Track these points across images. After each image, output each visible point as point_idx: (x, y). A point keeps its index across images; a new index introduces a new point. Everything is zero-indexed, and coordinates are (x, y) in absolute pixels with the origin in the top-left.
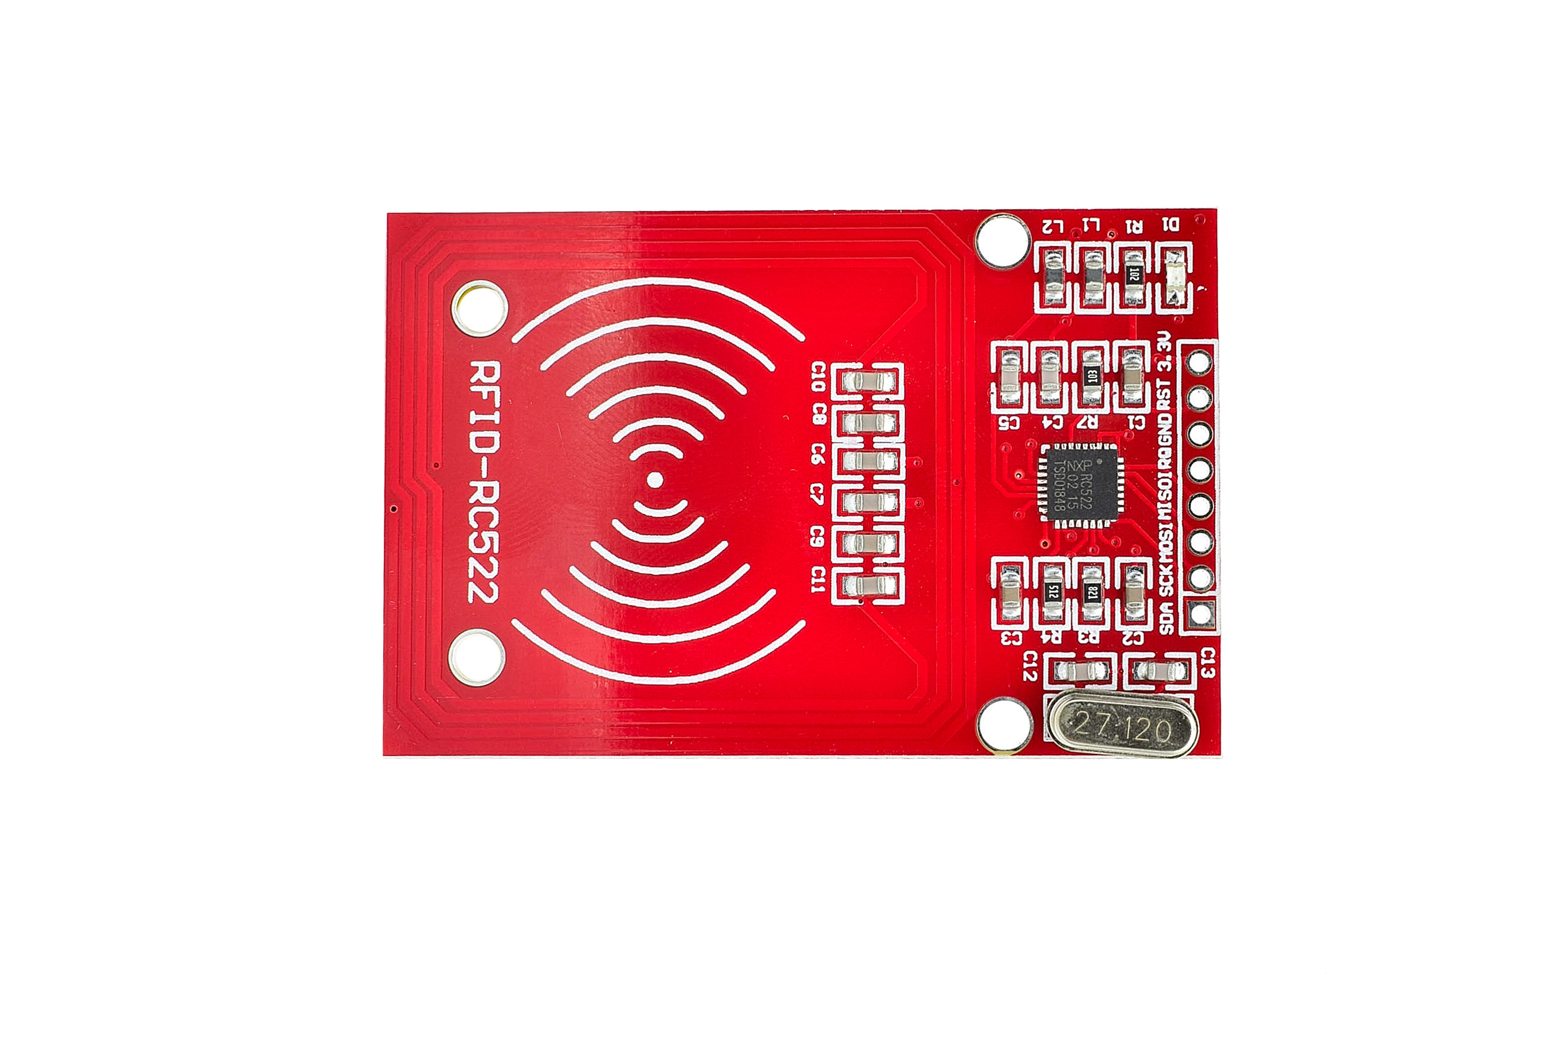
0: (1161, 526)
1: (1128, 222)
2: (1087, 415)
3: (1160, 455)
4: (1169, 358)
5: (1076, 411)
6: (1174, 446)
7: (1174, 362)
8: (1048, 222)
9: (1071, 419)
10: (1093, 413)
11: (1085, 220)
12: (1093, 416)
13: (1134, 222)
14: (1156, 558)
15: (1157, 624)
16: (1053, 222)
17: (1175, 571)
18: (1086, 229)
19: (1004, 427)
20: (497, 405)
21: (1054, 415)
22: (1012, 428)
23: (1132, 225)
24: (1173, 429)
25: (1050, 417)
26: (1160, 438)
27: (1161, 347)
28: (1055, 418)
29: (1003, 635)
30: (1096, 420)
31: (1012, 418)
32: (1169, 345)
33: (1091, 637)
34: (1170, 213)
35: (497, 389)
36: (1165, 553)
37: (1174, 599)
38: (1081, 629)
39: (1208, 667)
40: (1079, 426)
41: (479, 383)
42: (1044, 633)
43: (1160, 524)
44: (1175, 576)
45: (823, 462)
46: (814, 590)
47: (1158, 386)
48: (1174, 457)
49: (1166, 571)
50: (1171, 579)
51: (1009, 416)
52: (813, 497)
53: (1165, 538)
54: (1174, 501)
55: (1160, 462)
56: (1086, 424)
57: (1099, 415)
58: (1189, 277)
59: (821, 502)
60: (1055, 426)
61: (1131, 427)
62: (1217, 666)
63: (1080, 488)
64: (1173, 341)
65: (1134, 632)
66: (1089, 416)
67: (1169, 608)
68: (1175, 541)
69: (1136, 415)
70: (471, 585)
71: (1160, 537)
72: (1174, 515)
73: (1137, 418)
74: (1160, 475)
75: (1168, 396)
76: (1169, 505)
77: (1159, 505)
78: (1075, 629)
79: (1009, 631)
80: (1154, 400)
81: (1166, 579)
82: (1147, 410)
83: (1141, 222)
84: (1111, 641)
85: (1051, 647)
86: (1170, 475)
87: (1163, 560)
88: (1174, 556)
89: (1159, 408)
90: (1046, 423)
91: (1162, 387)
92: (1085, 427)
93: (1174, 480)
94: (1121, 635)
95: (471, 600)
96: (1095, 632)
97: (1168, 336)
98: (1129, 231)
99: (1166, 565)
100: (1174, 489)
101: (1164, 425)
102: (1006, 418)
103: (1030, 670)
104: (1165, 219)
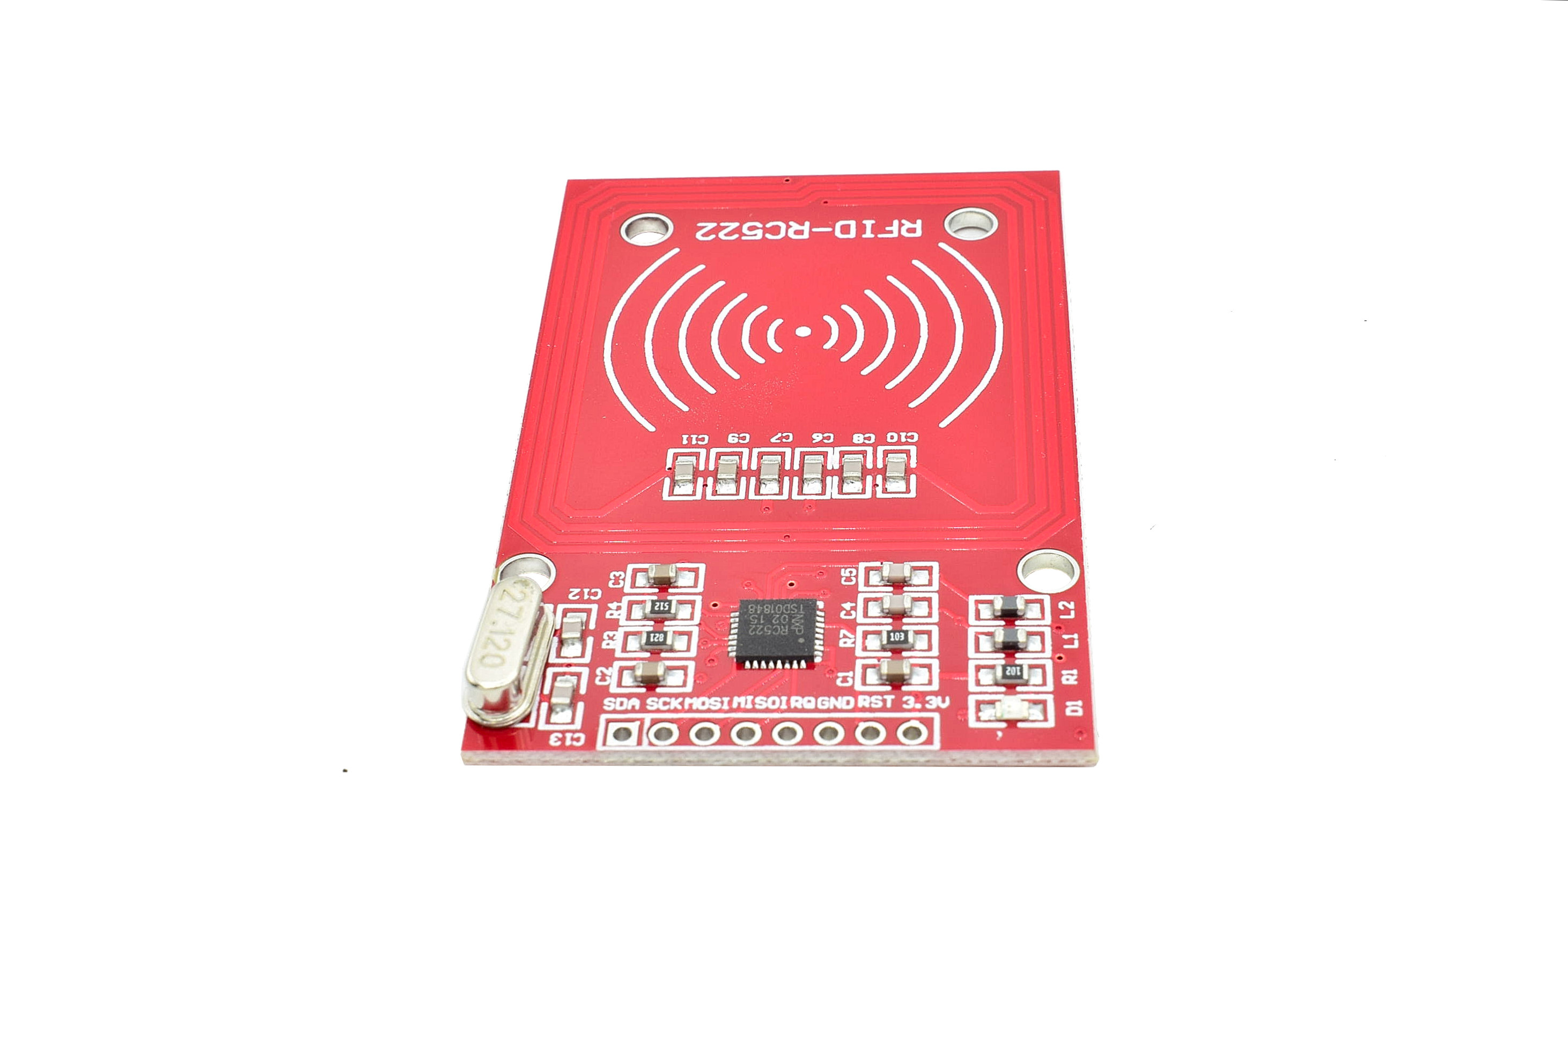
0: (726, 700)
1: (1075, 672)
2: (855, 638)
3: (807, 699)
4: (919, 706)
5: (860, 630)
6: (816, 710)
7: (913, 710)
8: (1072, 606)
9: (852, 626)
10: (857, 643)
11: (1076, 636)
12: (854, 643)
13: (1075, 677)
14: (691, 695)
15: (615, 696)
16: (1072, 610)
17: (675, 711)
18: (1066, 637)
19: (845, 573)
20: (880, 236)
21: (856, 611)
22: (843, 579)
23: (1072, 675)
24: (835, 710)
25: (854, 608)
26: (826, 698)
27: (931, 700)
28: (853, 612)
29: (622, 573)
30: (849, 645)
31: (854, 579)
32: (934, 707)
33: (610, 641)
34: (1088, 707)
35: (895, 235)
36: (697, 703)
37: (643, 709)
38: (619, 635)
39: (563, 740)
40: (843, 632)
41: (901, 225)
42: (619, 604)
43: (728, 699)
44: (669, 711)
45: (814, 442)
46: (685, 437)
47: (885, 697)
48: (803, 710)
49: (675, 703)
50: (666, 708)
51: (856, 576)
52: (780, 435)
53: (713, 702)
54: (754, 710)
55: (799, 698)
56: (845, 636)
57: (854, 648)
58: (1012, 723)
59: (773, 440)
60: (844, 612)
61: (840, 674)
62: (563, 747)
63: (773, 625)
64: (938, 709)
65: (610, 676)
66: (853, 640)
67: (633, 707)
68: (709, 711)
69: (853, 678)
70: (715, 225)
71: (714, 699)
72: (739, 709)
73: (849, 679)
74: (784, 699)
75: (873, 706)
76: (749, 706)
77: (750, 698)
78: (620, 629)
79: (625, 578)
80: (871, 694)
81: (665, 704)
82: (858, 687)
83: (1076, 683)
84: (603, 658)
85: (603, 609)
86: (784, 707)
87: (688, 701)
88: (691, 710)
89: (861, 698)
90: (847, 606)
91: (884, 701)
92: (841, 636)
93: (778, 710)
94: (608, 665)
95: (700, 224)
96: (617, 645)
97: (944, 706)
98: (1064, 672)
99: (682, 704)
100: (767, 710)
101: (841, 702)
102: (854, 574)
103: (581, 594)
104: (1080, 703)
